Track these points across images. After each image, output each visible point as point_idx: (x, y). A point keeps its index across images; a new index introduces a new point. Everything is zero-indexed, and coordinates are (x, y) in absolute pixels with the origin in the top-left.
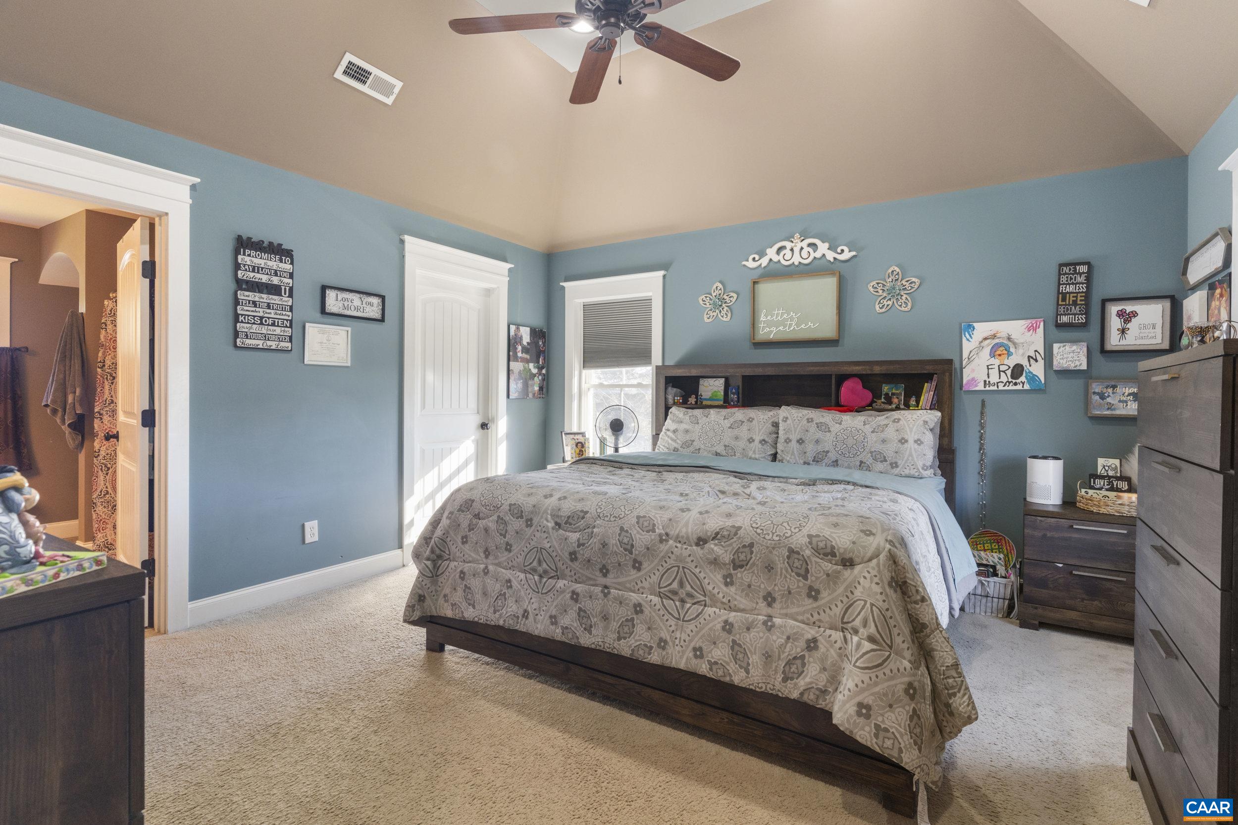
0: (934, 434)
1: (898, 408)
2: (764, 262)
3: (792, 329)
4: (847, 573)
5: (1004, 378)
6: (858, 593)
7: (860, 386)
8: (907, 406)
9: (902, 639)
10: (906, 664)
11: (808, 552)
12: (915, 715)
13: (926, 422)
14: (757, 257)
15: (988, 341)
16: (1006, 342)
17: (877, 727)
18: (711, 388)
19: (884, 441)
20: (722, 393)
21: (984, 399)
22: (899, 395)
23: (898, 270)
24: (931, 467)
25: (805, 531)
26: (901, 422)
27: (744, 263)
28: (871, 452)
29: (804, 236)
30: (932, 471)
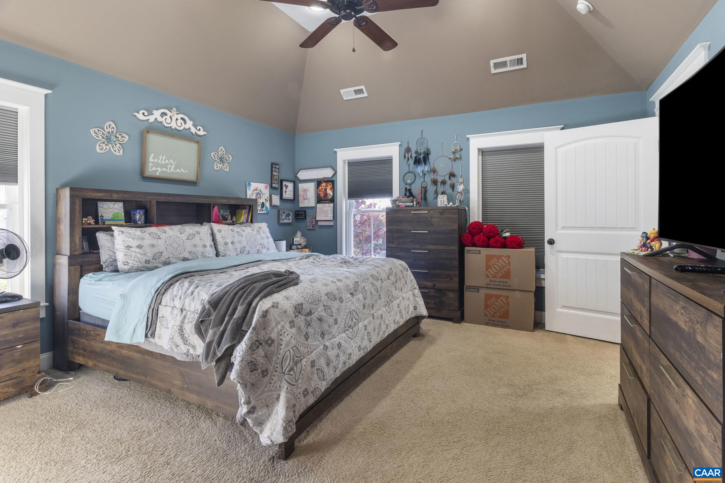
2: (152, 119)
3: (171, 171)
5: (259, 208)
14: (146, 114)
15: (255, 191)
16: (260, 192)
18: (112, 210)
20: (123, 215)
22: (228, 215)
23: (223, 149)
27: (136, 114)
28: (260, 244)
29: (179, 112)
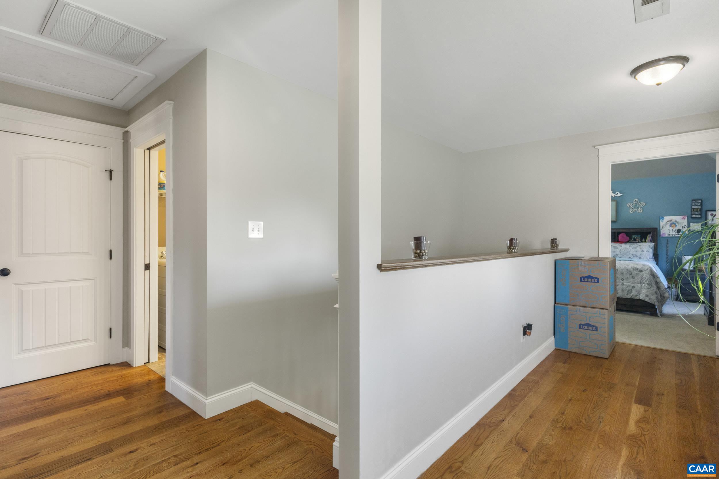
0: (652, 249)
1: (639, 242)
4: (641, 273)
5: (674, 233)
6: (644, 276)
7: (625, 236)
8: (642, 242)
9: (654, 284)
10: (655, 288)
11: (631, 270)
12: (657, 297)
13: (650, 246)
15: (669, 222)
16: (675, 222)
17: (650, 298)
19: (636, 251)
21: (668, 239)
22: (638, 238)
23: (637, 200)
24: (652, 258)
25: (630, 266)
26: (642, 246)
28: (633, 255)
30: (652, 259)
